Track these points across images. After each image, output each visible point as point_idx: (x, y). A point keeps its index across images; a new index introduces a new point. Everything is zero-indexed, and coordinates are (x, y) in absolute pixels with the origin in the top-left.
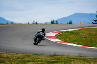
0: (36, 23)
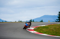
0: (21, 21)
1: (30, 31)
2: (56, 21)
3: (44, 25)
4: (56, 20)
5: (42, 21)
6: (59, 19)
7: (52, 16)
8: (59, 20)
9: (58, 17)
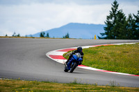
0: (18, 36)
1: (56, 60)
2: (100, 38)
3: (87, 47)
4: (100, 36)
5: (67, 37)
6: (106, 34)
7: (88, 25)
8: (105, 36)
9: (106, 29)
